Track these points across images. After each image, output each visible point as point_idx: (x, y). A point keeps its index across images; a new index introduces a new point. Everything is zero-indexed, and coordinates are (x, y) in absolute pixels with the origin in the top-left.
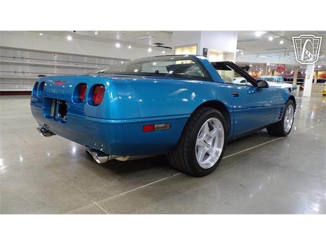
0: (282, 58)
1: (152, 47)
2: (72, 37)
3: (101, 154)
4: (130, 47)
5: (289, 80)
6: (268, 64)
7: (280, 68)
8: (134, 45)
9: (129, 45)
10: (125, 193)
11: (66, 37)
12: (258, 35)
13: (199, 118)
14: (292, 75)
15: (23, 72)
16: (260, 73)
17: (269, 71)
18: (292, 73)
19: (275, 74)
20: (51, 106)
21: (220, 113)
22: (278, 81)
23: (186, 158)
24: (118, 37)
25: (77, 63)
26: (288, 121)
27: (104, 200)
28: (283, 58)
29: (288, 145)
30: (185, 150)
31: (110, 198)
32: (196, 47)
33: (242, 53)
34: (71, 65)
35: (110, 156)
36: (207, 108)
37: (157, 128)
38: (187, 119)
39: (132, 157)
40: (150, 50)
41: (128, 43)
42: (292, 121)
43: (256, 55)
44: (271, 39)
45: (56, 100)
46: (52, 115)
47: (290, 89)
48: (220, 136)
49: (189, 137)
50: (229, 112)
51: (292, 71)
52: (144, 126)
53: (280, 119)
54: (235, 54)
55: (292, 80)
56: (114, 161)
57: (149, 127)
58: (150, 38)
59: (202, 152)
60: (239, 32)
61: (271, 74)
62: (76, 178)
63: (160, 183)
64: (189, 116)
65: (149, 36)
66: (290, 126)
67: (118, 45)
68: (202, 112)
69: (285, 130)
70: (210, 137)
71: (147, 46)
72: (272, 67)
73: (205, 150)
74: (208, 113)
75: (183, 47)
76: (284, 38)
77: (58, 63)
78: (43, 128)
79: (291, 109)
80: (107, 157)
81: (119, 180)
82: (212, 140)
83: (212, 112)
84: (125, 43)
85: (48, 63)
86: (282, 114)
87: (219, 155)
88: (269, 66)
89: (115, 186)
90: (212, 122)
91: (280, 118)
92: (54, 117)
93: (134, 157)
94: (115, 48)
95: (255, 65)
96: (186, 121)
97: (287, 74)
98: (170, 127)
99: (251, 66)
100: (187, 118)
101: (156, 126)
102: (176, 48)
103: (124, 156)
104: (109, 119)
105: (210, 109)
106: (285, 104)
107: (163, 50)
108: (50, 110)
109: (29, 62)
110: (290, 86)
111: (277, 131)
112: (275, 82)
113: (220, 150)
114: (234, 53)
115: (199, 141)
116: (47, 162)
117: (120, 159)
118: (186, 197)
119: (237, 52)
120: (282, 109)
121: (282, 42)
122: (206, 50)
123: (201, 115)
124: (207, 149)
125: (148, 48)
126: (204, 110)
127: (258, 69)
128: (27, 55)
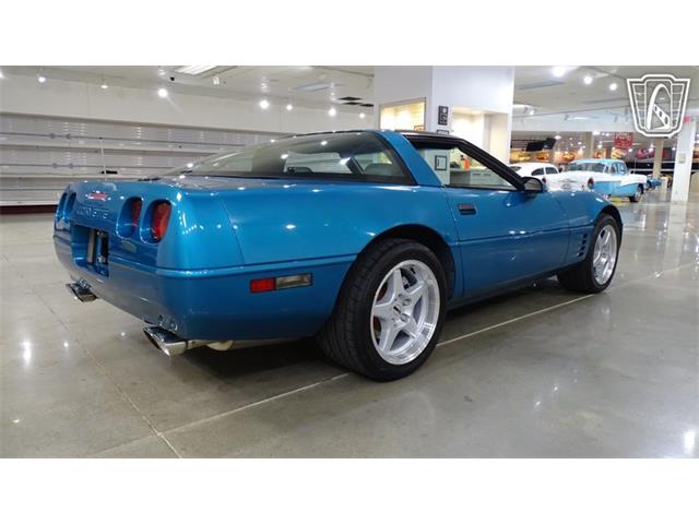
0: (621, 119)
1: (335, 105)
2: (169, 91)
3: (171, 337)
4: (289, 107)
5: (644, 165)
6: (596, 133)
7: (621, 141)
8: (298, 102)
9: (287, 103)
10: (223, 415)
11: (157, 90)
12: (558, 73)
13: (376, 262)
14: (652, 155)
15: (71, 166)
16: (581, 152)
17: (600, 146)
18: (651, 150)
19: (613, 153)
20: (87, 242)
21: (426, 249)
22: (613, 171)
23: (351, 343)
24: (264, 87)
25: (181, 144)
26: (604, 260)
27: (177, 430)
28: (624, 119)
29: (608, 311)
30: (349, 327)
31: (192, 424)
32: (423, 104)
33: (532, 113)
34: (170, 148)
35: (190, 342)
36: (397, 241)
37: (282, 285)
38: (349, 265)
39: (238, 342)
40: (332, 112)
41: (286, 100)
42: (613, 260)
43: (563, 116)
44: (588, 80)
45: (96, 231)
46: (90, 260)
47: (641, 186)
48: (431, 297)
49: (356, 301)
50: (448, 246)
51: (652, 146)
52: (252, 282)
53: (584, 257)
54: (511, 115)
55: (651, 166)
56: (205, 349)
57: (264, 282)
58: (332, 85)
59: (388, 331)
60: (518, 68)
61: (605, 154)
62: (135, 384)
63: (301, 396)
64: (354, 258)
65: (329, 83)
66: (610, 272)
67: (264, 104)
68: (384, 248)
69: (598, 280)
70: (408, 300)
71: (326, 105)
72: (605, 138)
73: (395, 325)
74: (400, 250)
75: (396, 104)
76: (619, 76)
77: (141, 146)
78: (77, 285)
79: (610, 233)
80: (183, 343)
81: (220, 389)
82: (412, 305)
83: (407, 248)
84: (278, 99)
85: (121, 146)
86: (587, 245)
87: (429, 337)
88: (596, 137)
89: (206, 402)
90: (412, 269)
91: (581, 254)
92: (93, 264)
93: (242, 343)
94: (259, 109)
95: (566, 136)
96: (347, 270)
97: (640, 152)
98: (311, 281)
99: (557, 138)
100: (349, 262)
101: (279, 280)
102: (382, 107)
103: (223, 340)
104: (181, 270)
105: (403, 243)
106: (595, 224)
107: (362, 112)
108: (87, 248)
109: (82, 143)
110: (643, 179)
111: (578, 281)
112: (607, 171)
113: (432, 328)
114: (506, 115)
115: (378, 309)
116: (85, 352)
117: (216, 346)
118: (344, 423)
119: (515, 111)
120: (585, 236)
121: (613, 87)
122: (444, 111)
123: (381, 256)
124: (401, 325)
125: (329, 108)
126: (390, 245)
127: (576, 144)
128: (82, 129)
